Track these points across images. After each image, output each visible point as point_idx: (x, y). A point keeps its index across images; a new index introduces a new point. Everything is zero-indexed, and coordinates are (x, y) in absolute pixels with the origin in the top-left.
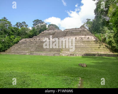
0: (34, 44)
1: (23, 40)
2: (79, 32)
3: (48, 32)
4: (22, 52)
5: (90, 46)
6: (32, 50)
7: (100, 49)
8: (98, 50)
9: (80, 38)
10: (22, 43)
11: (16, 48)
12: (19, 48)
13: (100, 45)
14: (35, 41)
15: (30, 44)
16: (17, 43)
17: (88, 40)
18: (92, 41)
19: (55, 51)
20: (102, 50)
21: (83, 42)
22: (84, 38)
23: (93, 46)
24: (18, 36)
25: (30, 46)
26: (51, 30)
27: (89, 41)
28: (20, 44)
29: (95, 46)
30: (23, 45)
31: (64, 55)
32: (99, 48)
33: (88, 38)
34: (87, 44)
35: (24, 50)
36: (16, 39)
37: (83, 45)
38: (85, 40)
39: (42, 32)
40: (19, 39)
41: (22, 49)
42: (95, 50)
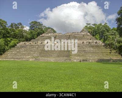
0: (36, 48)
1: (21, 43)
2: (82, 36)
3: (48, 35)
4: (24, 58)
5: (100, 51)
6: (35, 55)
7: (112, 54)
8: (109, 55)
9: (88, 42)
10: (21, 47)
11: (13, 52)
12: (18, 52)
13: (111, 50)
14: (36, 45)
15: (31, 48)
16: (13, 46)
17: (96, 45)
18: (101, 46)
19: (64, 56)
20: (113, 55)
21: (92, 46)
22: (92, 42)
23: (104, 51)
24: (15, 39)
25: (32, 51)
26: (51, 33)
27: (98, 46)
28: (18, 48)
29: (105, 51)
30: (23, 49)
31: (75, 61)
32: (110, 53)
33: (96, 43)
34: (96, 49)
35: (25, 54)
36: (12, 41)
37: (93, 50)
38: (94, 45)
39: (41, 35)
40: (16, 42)
41: (22, 54)
42: (107, 55)
